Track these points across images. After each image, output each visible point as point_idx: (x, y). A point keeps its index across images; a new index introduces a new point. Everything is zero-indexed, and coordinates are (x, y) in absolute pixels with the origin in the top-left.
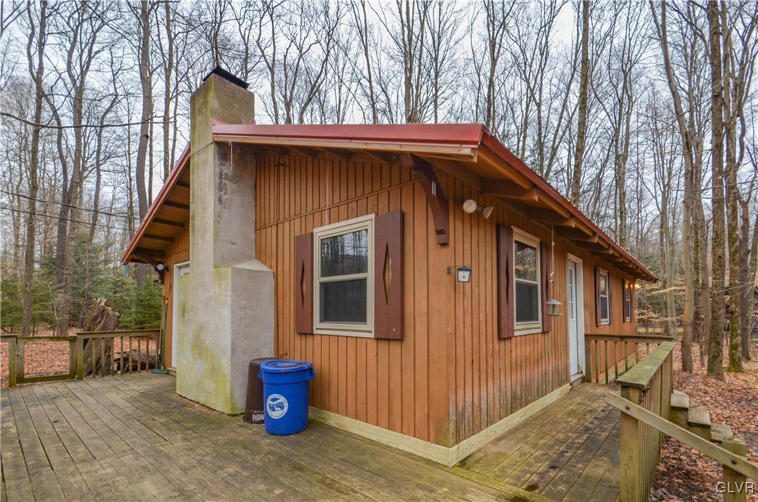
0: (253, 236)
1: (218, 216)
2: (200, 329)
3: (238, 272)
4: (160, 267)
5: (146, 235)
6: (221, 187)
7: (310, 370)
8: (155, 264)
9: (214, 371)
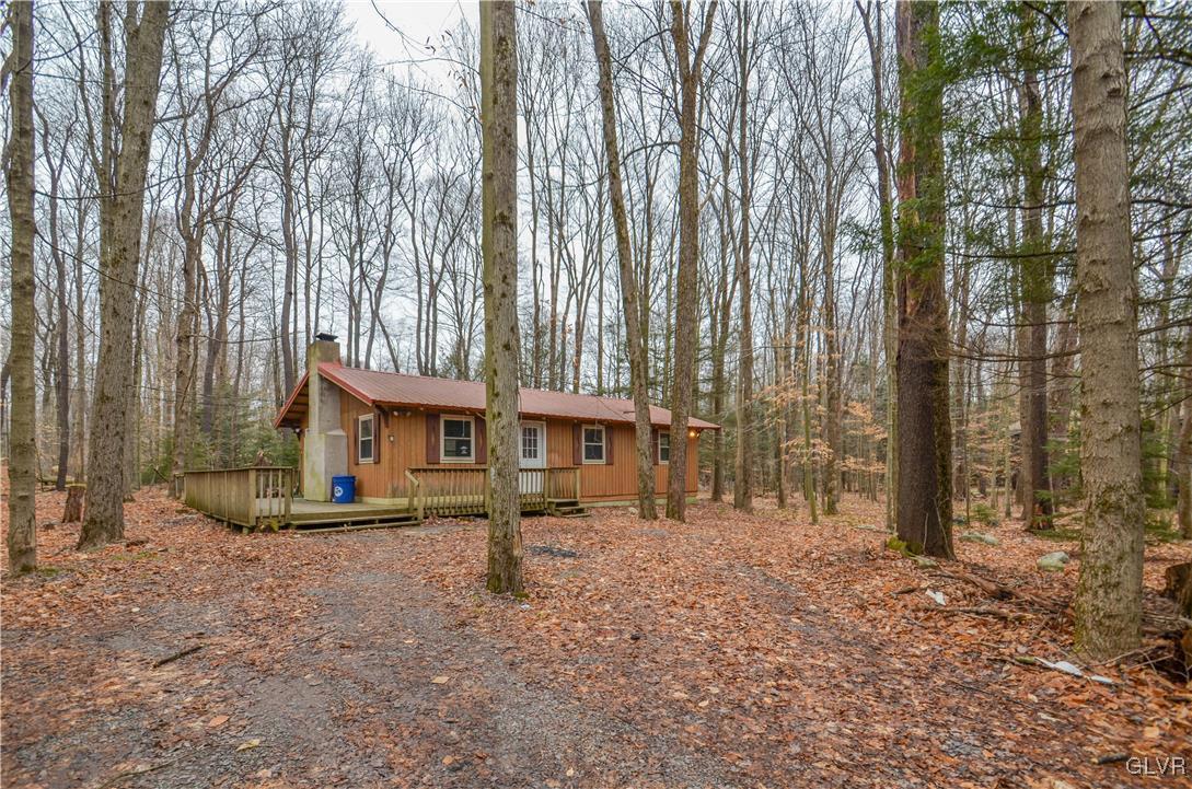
0: (339, 417)
1: (320, 408)
2: (314, 463)
3: (327, 436)
4: (298, 430)
5: (288, 411)
6: (322, 394)
7: (354, 478)
8: (294, 428)
9: (319, 483)
